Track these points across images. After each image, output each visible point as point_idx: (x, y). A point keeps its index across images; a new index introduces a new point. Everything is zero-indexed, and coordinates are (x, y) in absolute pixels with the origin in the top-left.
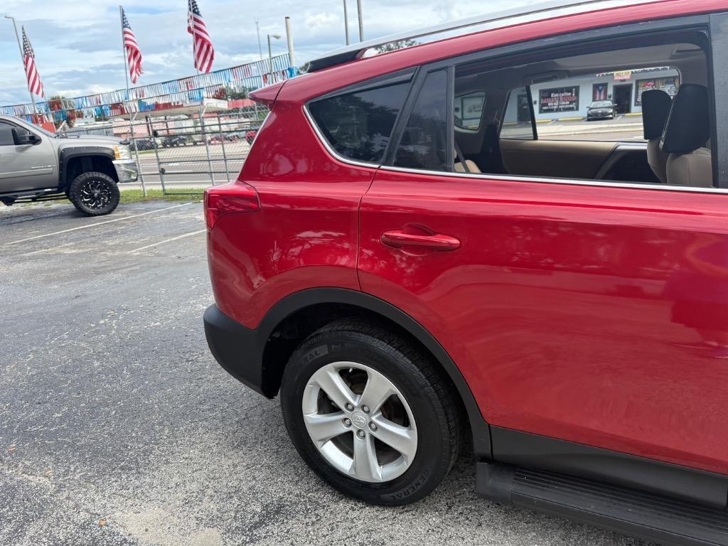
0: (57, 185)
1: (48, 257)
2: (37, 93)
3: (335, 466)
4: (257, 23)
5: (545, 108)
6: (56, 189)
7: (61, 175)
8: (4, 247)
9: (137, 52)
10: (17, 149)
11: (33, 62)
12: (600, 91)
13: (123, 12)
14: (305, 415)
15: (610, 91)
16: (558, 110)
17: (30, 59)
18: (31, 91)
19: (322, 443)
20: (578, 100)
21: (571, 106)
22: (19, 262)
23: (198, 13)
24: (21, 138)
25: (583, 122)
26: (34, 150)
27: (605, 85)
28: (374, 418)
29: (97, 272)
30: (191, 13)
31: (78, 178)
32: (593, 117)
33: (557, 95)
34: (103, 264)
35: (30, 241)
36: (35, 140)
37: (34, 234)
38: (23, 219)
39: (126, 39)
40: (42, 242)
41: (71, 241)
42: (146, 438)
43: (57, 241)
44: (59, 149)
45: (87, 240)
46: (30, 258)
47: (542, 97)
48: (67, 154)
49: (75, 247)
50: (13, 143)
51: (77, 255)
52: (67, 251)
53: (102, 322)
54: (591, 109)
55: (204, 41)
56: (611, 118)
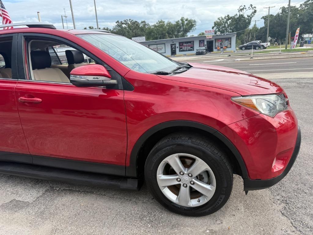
5: (181, 50)
12: (202, 43)
15: (206, 43)
16: (186, 51)
20: (194, 47)
21: (191, 49)
25: (195, 55)
27: (203, 41)
30: (0, 8)
32: (198, 54)
33: (186, 44)
47: (180, 45)
54: (197, 50)
56: (205, 54)
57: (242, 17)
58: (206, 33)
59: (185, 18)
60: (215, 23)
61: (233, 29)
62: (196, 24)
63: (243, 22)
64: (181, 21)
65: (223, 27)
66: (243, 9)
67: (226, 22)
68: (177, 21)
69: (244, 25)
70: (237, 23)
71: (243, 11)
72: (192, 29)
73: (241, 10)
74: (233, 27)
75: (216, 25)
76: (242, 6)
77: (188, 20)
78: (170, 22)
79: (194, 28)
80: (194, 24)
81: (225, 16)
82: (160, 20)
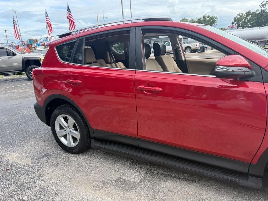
0: (21, 69)
1: (14, 92)
2: (18, 38)
3: (64, 144)
4: (103, 12)
6: (21, 71)
7: (23, 66)
8: (1, 90)
9: (51, 25)
10: (8, 57)
11: (17, 28)
13: (46, 11)
14: (56, 130)
17: (16, 27)
18: (16, 38)
19: (60, 137)
22: (5, 94)
23: (70, 12)
24: (9, 54)
26: (14, 58)
28: (71, 130)
29: (27, 97)
30: (68, 12)
31: (29, 67)
34: (30, 95)
35: (10, 88)
36: (14, 55)
37: (12, 85)
38: (11, 81)
39: (47, 21)
40: (14, 88)
41: (23, 88)
42: (22, 139)
43: (19, 88)
44: (22, 58)
45: (28, 88)
46: (8, 93)
48: (25, 60)
49: (23, 90)
50: (7, 55)
51: (23, 92)
52: (21, 91)
53: (22, 111)
55: (72, 21)
57: (264, 12)
58: (229, 28)
59: (207, 15)
60: (235, 19)
61: (253, 23)
62: (218, 20)
63: (265, 16)
64: (203, 18)
65: (243, 23)
66: (265, 5)
67: (246, 18)
68: (199, 18)
69: (266, 19)
70: (258, 18)
71: (265, 7)
72: (214, 25)
73: (263, 5)
74: (253, 22)
75: (236, 21)
76: (264, 2)
77: (210, 16)
78: (193, 19)
79: (215, 24)
80: (215, 21)
81: (246, 12)
82: (184, 18)
